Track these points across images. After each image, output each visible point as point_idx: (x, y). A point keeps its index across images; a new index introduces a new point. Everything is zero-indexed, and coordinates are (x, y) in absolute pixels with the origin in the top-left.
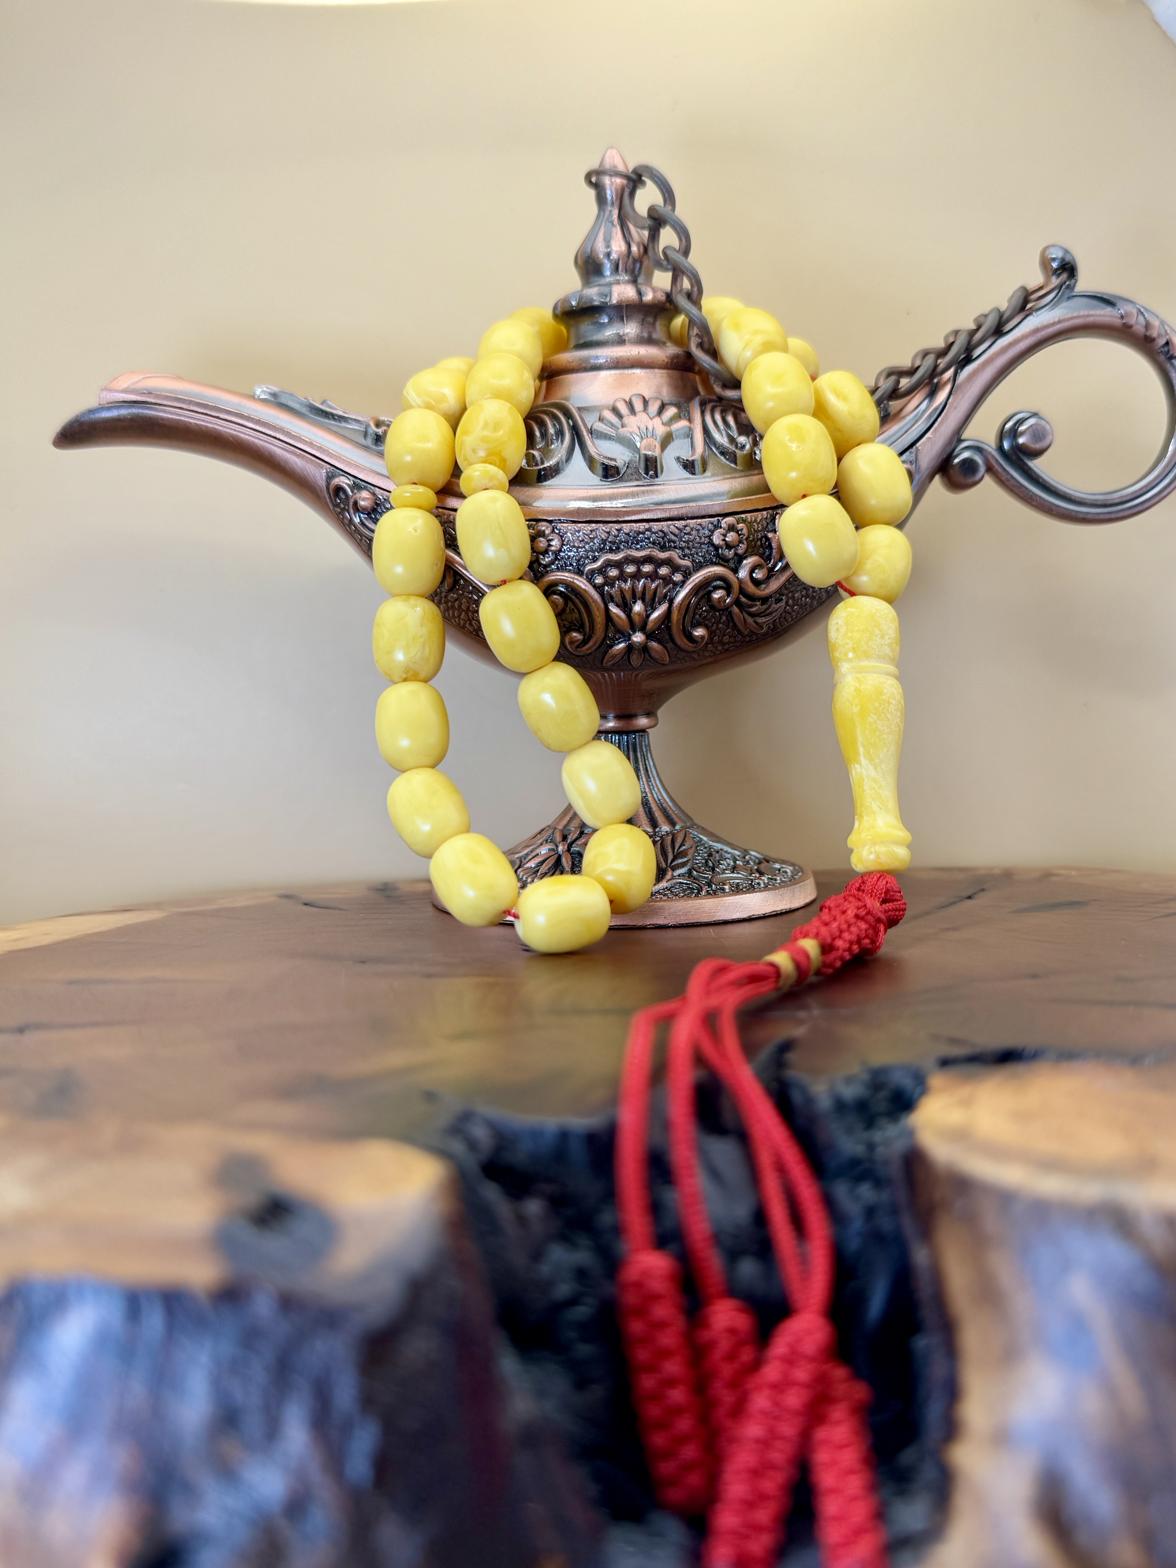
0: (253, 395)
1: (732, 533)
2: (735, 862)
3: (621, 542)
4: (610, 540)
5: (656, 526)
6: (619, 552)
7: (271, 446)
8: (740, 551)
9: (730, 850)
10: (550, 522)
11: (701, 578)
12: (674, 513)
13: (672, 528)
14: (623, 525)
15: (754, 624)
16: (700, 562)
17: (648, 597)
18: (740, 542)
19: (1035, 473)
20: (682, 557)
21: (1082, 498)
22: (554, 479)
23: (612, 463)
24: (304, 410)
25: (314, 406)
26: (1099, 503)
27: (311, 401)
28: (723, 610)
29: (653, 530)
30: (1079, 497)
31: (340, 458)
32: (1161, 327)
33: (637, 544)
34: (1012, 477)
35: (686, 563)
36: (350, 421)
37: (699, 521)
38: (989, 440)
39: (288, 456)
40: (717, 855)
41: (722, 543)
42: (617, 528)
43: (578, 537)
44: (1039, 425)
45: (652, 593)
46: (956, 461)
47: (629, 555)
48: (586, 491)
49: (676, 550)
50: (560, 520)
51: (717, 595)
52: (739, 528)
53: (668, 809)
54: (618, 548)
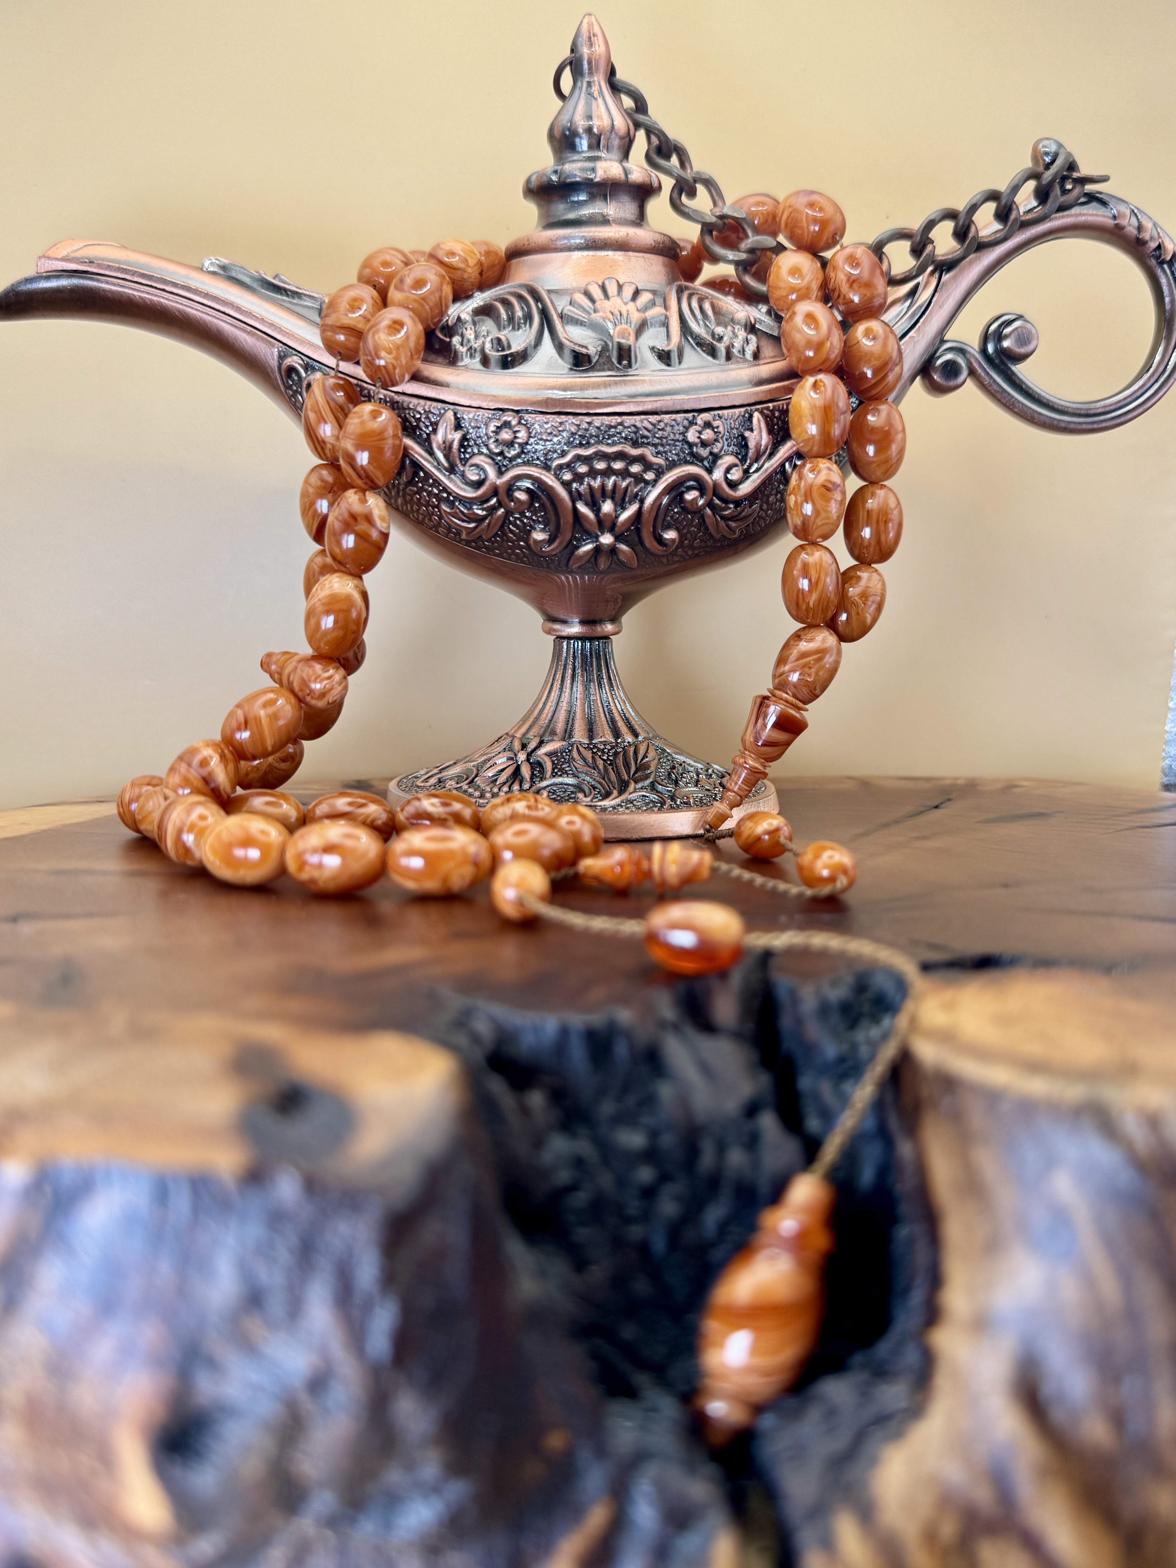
0: (201, 267)
1: (708, 431)
2: (698, 776)
3: (591, 436)
4: (580, 433)
5: (628, 420)
6: (589, 447)
7: (220, 322)
8: (716, 450)
9: (692, 763)
10: (517, 412)
11: (674, 477)
12: (648, 407)
13: (646, 424)
14: (594, 418)
15: (726, 528)
16: (673, 460)
17: (618, 496)
18: (716, 440)
19: (1019, 378)
20: (654, 454)
21: (1066, 407)
22: (521, 366)
23: (584, 351)
24: (255, 285)
25: (266, 280)
26: (1082, 412)
27: (263, 275)
28: (695, 512)
29: (626, 424)
30: (1061, 405)
31: (293, 335)
32: (1154, 228)
33: (608, 439)
34: (995, 381)
35: (659, 461)
36: (304, 297)
37: (674, 416)
38: (973, 342)
39: (237, 332)
40: (680, 768)
41: (697, 440)
42: (587, 421)
43: (546, 429)
44: (1025, 328)
45: (622, 492)
46: (939, 362)
47: (600, 451)
48: (555, 380)
49: (650, 448)
50: (527, 410)
51: (690, 496)
52: (715, 426)
53: (631, 719)
54: (588, 443)
